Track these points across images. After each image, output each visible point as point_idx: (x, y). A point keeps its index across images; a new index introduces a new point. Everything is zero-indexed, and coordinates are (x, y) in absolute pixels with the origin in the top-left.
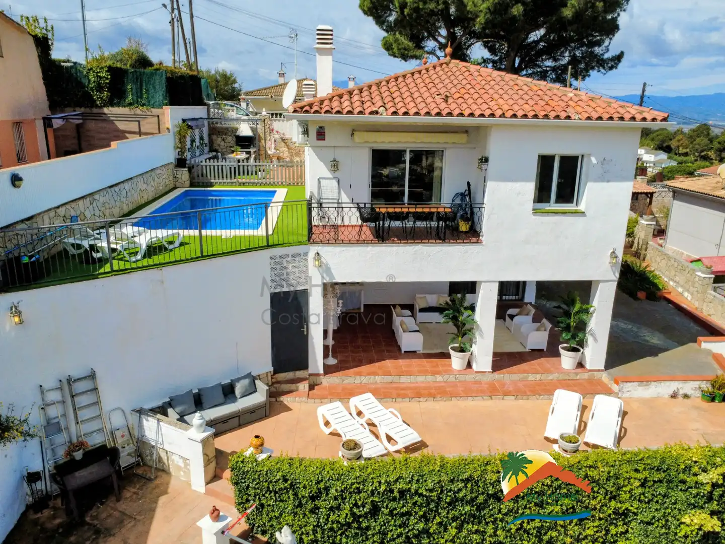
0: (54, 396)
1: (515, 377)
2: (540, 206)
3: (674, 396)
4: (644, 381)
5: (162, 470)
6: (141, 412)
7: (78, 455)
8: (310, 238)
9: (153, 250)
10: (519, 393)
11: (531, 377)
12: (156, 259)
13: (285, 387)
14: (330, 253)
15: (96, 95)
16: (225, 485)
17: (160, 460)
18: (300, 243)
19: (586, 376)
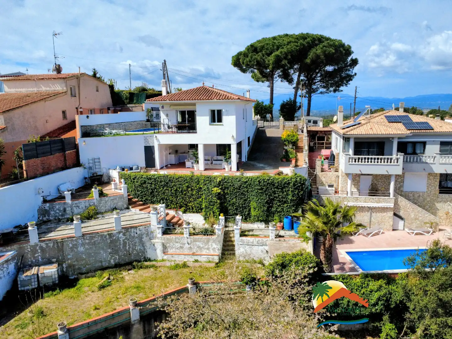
0: (91, 161)
2: (212, 123)
6: (109, 168)
7: (95, 175)
8: (155, 132)
11: (215, 172)
14: (159, 136)
18: (151, 133)
19: (231, 173)
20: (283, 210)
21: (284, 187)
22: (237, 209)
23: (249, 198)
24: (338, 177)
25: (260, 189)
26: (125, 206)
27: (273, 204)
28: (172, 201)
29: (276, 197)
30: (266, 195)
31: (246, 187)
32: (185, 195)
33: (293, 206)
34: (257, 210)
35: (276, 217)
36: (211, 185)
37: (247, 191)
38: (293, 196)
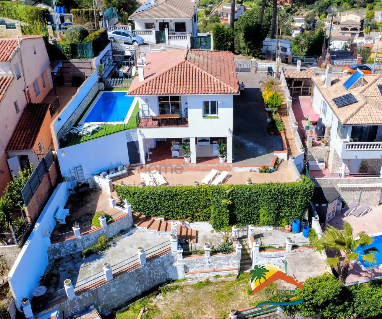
0: (72, 171)
1: (204, 165)
2: (205, 115)
3: (251, 171)
4: (241, 167)
5: (101, 190)
6: (93, 175)
7: (80, 185)
8: (138, 127)
9: (94, 132)
10: (203, 170)
11: (209, 165)
12: (95, 135)
13: (134, 168)
14: (144, 130)
15: (66, 55)
16: (115, 193)
17: (99, 187)
18: (134, 128)
19: (226, 165)
20: (291, 214)
21: (294, 194)
22: (245, 216)
23: (259, 206)
24: (328, 152)
25: (270, 198)
26: (131, 225)
27: (281, 209)
28: (178, 213)
29: (286, 204)
30: (276, 202)
31: (257, 197)
32: (192, 206)
33: (301, 210)
34: (266, 216)
35: (284, 220)
36: (220, 196)
37: (257, 200)
38: (302, 202)
